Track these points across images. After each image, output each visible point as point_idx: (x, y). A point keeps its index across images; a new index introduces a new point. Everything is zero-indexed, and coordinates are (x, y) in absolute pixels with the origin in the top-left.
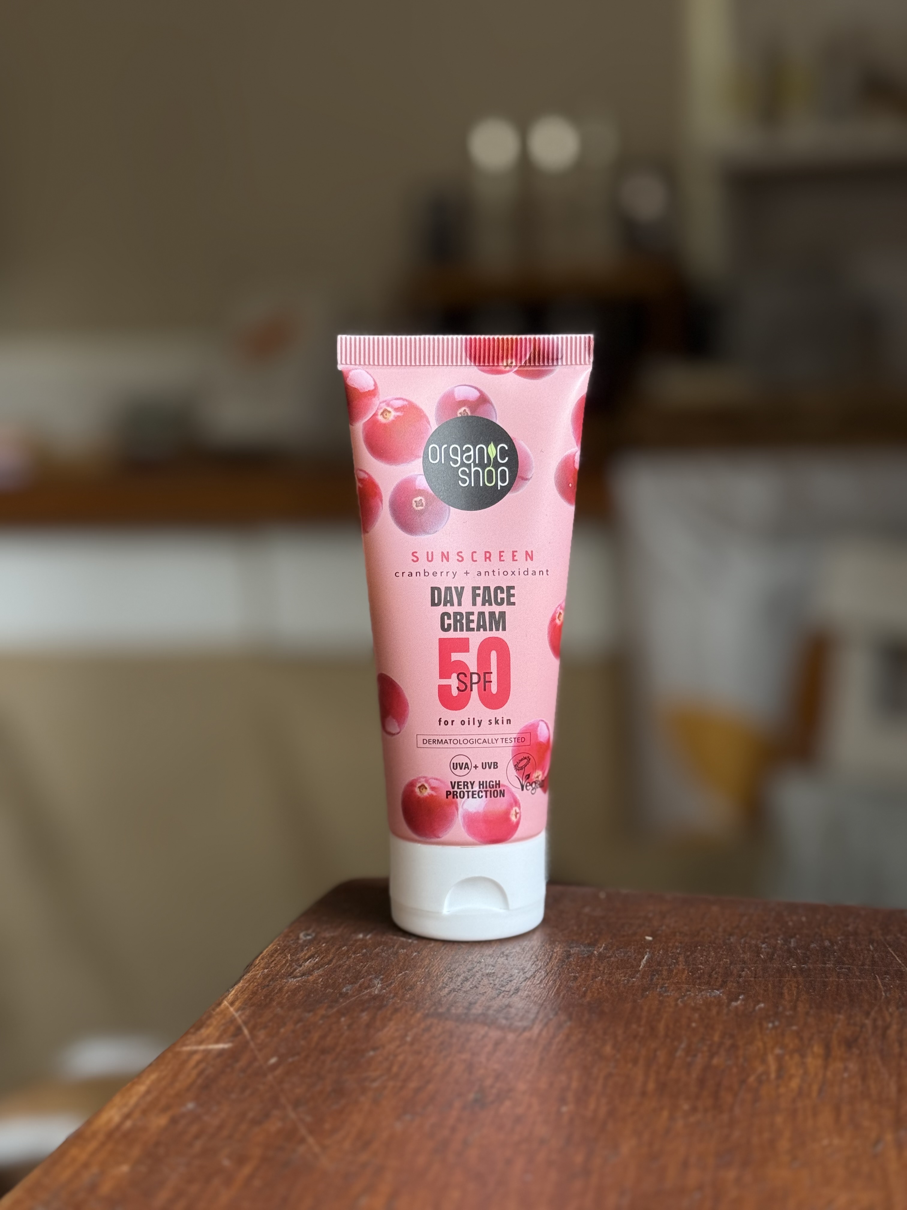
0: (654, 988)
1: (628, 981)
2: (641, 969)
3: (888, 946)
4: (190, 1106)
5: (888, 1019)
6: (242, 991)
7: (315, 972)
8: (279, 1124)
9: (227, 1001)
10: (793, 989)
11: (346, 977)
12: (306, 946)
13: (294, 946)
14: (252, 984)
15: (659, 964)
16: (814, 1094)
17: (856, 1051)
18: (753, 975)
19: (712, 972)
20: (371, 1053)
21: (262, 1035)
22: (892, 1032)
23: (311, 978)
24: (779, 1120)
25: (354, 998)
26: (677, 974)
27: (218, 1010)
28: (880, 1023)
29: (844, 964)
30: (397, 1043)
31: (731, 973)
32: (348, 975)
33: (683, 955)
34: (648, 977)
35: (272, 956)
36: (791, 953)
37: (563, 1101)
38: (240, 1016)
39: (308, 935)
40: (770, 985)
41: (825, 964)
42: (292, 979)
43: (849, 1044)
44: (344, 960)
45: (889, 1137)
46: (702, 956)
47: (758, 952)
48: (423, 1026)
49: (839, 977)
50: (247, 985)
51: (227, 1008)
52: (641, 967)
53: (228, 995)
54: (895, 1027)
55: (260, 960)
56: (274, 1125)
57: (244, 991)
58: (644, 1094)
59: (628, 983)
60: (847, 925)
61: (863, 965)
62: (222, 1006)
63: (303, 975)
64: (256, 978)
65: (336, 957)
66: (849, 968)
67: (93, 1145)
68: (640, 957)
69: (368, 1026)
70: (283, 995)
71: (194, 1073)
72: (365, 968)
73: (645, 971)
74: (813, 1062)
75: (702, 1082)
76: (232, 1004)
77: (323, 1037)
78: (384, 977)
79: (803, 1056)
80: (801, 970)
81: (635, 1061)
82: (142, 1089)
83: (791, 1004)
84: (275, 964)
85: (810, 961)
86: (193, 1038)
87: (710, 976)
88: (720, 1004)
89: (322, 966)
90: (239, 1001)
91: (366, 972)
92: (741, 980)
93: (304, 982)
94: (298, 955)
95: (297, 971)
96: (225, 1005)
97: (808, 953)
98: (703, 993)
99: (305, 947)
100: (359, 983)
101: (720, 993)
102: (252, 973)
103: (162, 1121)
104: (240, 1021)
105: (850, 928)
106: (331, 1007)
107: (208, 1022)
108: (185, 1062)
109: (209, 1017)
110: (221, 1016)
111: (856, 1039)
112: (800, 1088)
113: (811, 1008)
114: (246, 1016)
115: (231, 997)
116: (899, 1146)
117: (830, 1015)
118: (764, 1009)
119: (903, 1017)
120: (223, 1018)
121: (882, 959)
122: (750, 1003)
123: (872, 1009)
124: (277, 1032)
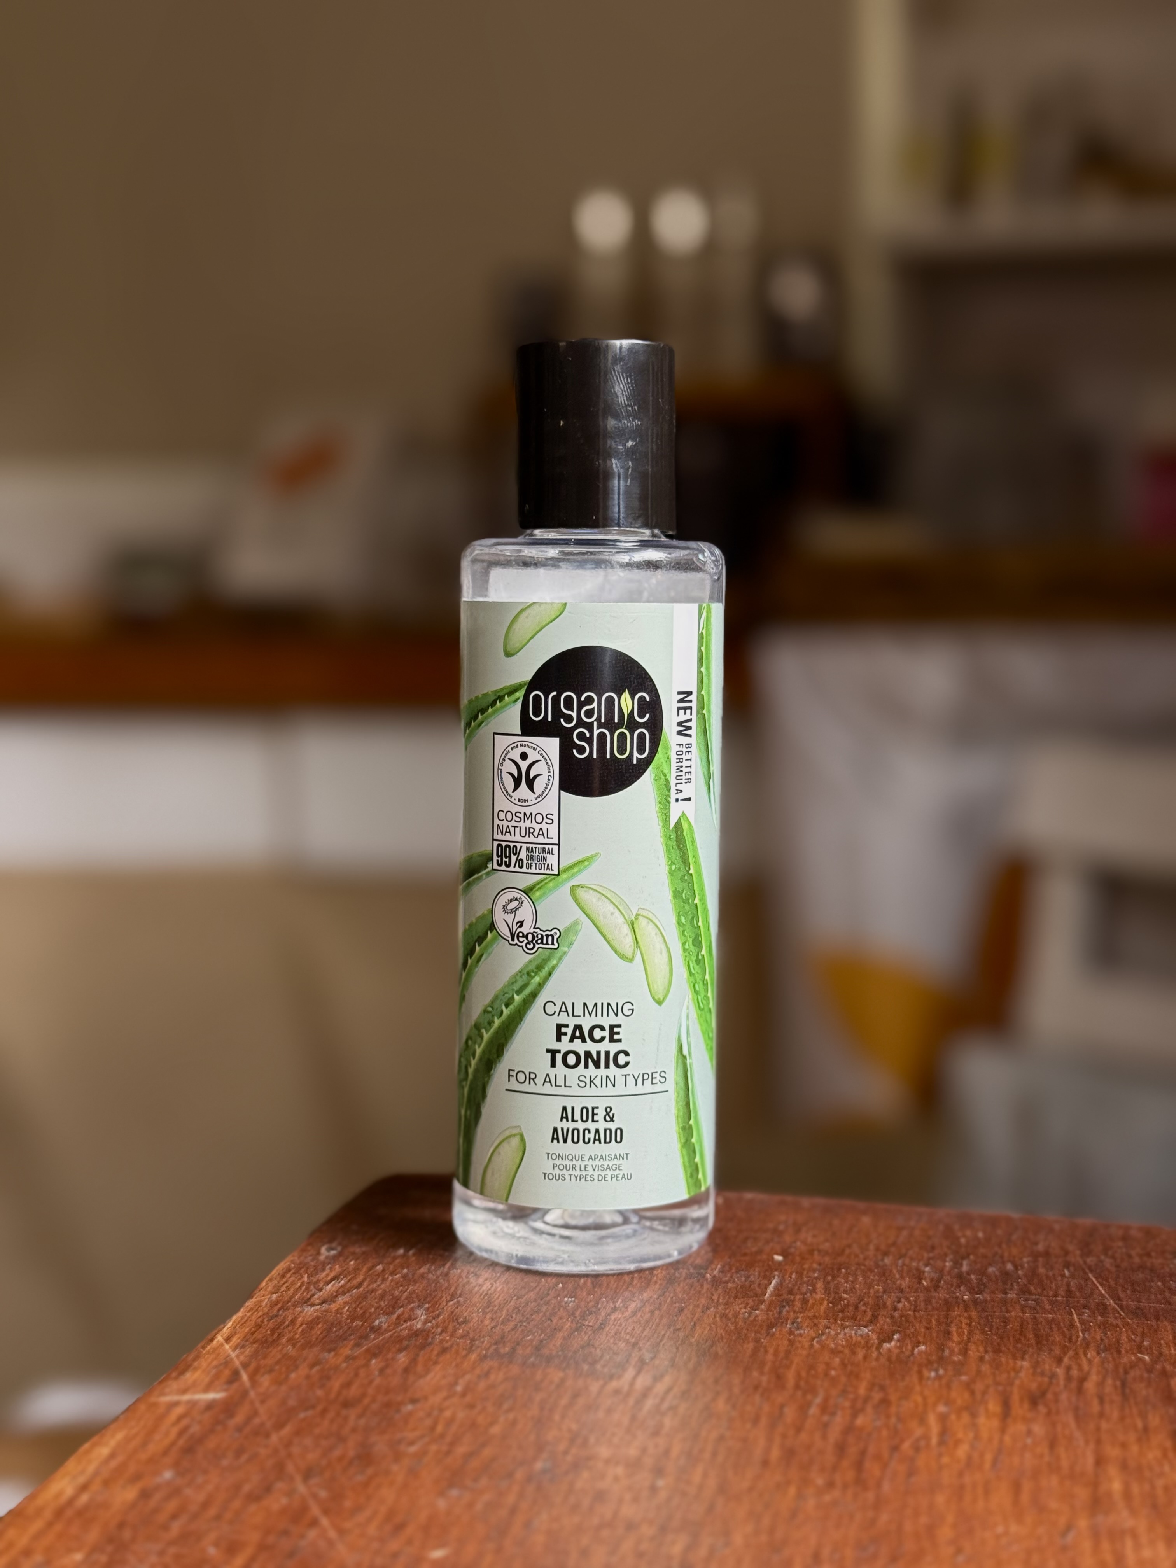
0: (783, 1323)
1: (750, 1313)
2: (768, 1297)
3: (1087, 1271)
4: (168, 1475)
5: (1086, 1367)
6: (243, 1323)
7: (340, 1298)
8: (284, 1501)
9: (222, 1336)
10: (964, 1326)
11: (380, 1305)
12: (329, 1263)
13: (313, 1264)
14: (256, 1313)
15: (790, 1292)
16: (987, 1465)
17: (1042, 1409)
18: (913, 1308)
19: (859, 1303)
20: (410, 1407)
21: (265, 1381)
22: (1090, 1386)
23: (334, 1307)
24: (940, 1499)
25: (389, 1334)
26: (813, 1305)
27: (209, 1347)
28: (1075, 1373)
29: (1030, 1293)
30: (444, 1394)
31: (885, 1304)
32: (382, 1303)
33: (822, 1280)
34: (775, 1309)
35: (283, 1276)
36: (962, 1279)
37: (659, 1471)
38: (238, 1356)
39: (333, 1249)
40: (933, 1321)
41: (1006, 1293)
42: (309, 1307)
43: (1034, 1400)
44: (378, 1283)
45: (1083, 1523)
46: (847, 1282)
47: (919, 1277)
48: (478, 1371)
49: (1024, 1312)
50: (249, 1314)
51: (222, 1345)
52: (767, 1295)
53: (224, 1327)
54: (1094, 1378)
55: (267, 1281)
56: (277, 1502)
57: (245, 1323)
58: (765, 1463)
59: (749, 1316)
60: (1036, 1243)
61: (1056, 1295)
62: (215, 1342)
63: (324, 1302)
64: (260, 1306)
65: (368, 1279)
66: (1038, 1299)
67: (38, 1525)
68: (766, 1282)
69: (406, 1370)
70: (296, 1328)
71: (175, 1431)
72: (406, 1293)
73: (771, 1303)
74: (987, 1423)
75: (841, 1449)
76: (228, 1340)
77: (348, 1385)
78: (430, 1305)
79: (974, 1415)
80: (975, 1302)
81: (756, 1420)
82: (104, 1451)
83: (961, 1346)
84: (287, 1286)
85: (986, 1290)
86: (174, 1385)
87: (856, 1308)
88: (867, 1346)
89: (349, 1291)
90: (237, 1336)
91: (406, 1298)
92: (896, 1314)
93: (325, 1311)
94: (318, 1276)
95: (316, 1296)
96: (218, 1341)
97: (985, 1280)
98: (847, 1330)
99: (328, 1265)
100: (397, 1313)
101: (869, 1331)
102: (256, 1298)
103: (130, 1494)
104: (237, 1363)
105: (1041, 1247)
106: (358, 1345)
107: (196, 1364)
108: (161, 1418)
109: (197, 1357)
110: (213, 1356)
111: (1043, 1394)
112: (969, 1458)
113: (986, 1352)
114: (246, 1357)
115: (227, 1331)
116: (1096, 1535)
117: (1011, 1361)
118: (925, 1352)
119: (1106, 1365)
120: (215, 1359)
121: (1080, 1288)
122: (907, 1344)
123: (1065, 1354)
124: (287, 1378)
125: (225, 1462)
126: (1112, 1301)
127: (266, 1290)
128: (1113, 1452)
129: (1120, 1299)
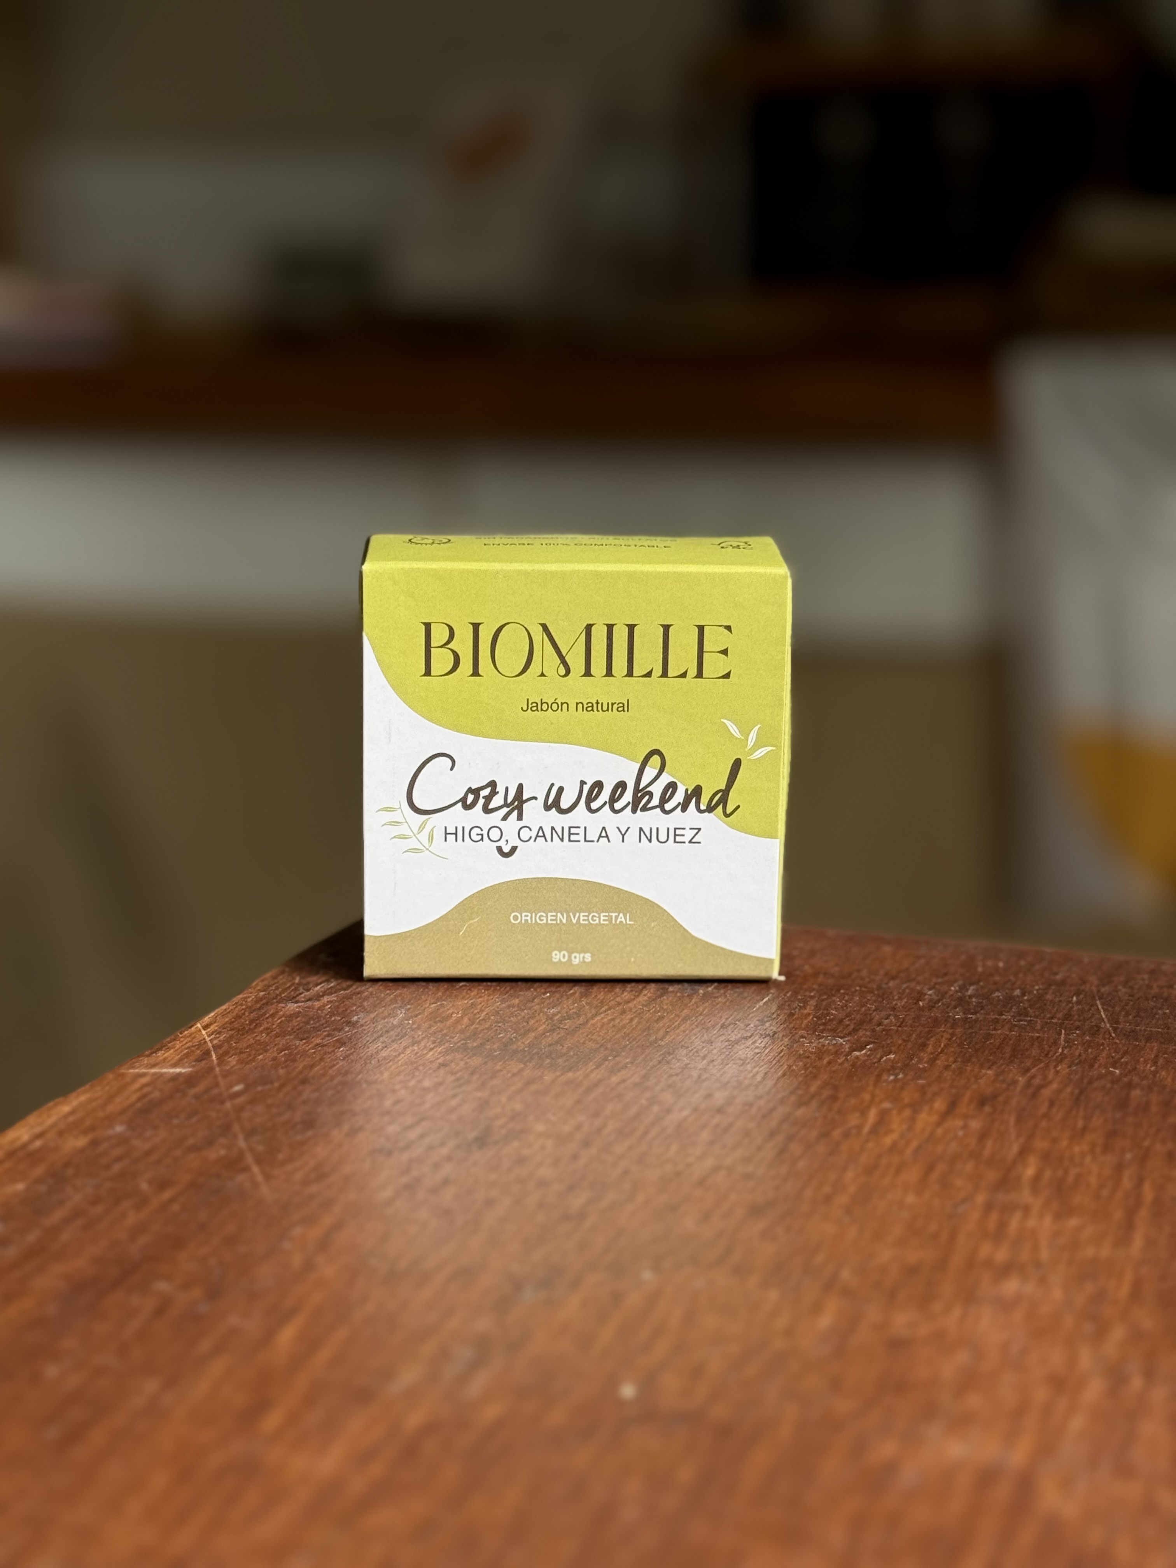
2: (754, 1011)
3: (1097, 998)
4: (120, 1129)
5: (1050, 1077)
6: (225, 1014)
7: (325, 998)
9: (201, 1024)
10: (943, 1040)
11: (363, 1005)
12: (324, 969)
14: (239, 1007)
15: (780, 1007)
16: (909, 1152)
17: (987, 1109)
18: (898, 1024)
19: (845, 1019)
20: (363, 1087)
22: (1048, 1091)
23: (317, 1004)
24: (850, 1174)
25: (364, 1028)
26: (798, 1018)
27: (186, 1032)
28: (1037, 1081)
29: (1027, 1015)
31: (871, 1020)
32: (366, 1003)
33: (817, 999)
35: (275, 978)
36: (962, 1001)
37: (586, 1144)
38: (210, 1040)
40: (914, 1035)
41: (1002, 1015)
42: (293, 1004)
43: (984, 1101)
45: (981, 1198)
46: (840, 1001)
47: (918, 999)
50: (232, 1008)
52: (754, 1009)
53: (206, 1017)
54: (1055, 1086)
55: (258, 982)
56: (216, 1153)
60: (1056, 974)
61: (1052, 1018)
62: (193, 1029)
63: (309, 1000)
64: (246, 1002)
66: (1032, 1020)
68: (758, 998)
69: (371, 1058)
70: (275, 1020)
71: (135, 1096)
72: (392, 996)
74: (926, 1118)
76: (205, 1027)
77: (310, 1067)
78: (412, 1006)
79: (916, 1111)
80: (966, 1021)
83: (932, 1056)
84: (277, 986)
85: (982, 1011)
86: (146, 1061)
87: (841, 1021)
88: (837, 1053)
89: (336, 992)
90: (216, 1024)
91: (391, 1000)
92: (878, 1029)
93: (307, 1007)
94: (310, 979)
95: (302, 995)
96: (197, 1028)
97: (985, 1003)
98: (821, 1040)
99: (322, 970)
100: (377, 1012)
101: (844, 1041)
102: (243, 995)
103: (81, 1142)
104: (210, 1045)
105: (1059, 977)
106: (330, 1036)
107: (169, 1045)
108: (126, 1085)
109: (174, 1040)
110: (189, 1039)
111: (995, 1096)
112: (895, 1144)
113: (955, 1061)
114: (220, 1041)
115: (209, 1020)
116: (988, 1208)
117: (976, 1070)
118: (893, 1061)
119: (1072, 1077)
120: (190, 1041)
121: (1082, 1012)
122: (877, 1054)
123: (1035, 1066)
124: (254, 1059)
125: (176, 1121)
126: (1108, 1025)
127: (254, 988)
128: (1040, 1144)
129: (1117, 1022)
